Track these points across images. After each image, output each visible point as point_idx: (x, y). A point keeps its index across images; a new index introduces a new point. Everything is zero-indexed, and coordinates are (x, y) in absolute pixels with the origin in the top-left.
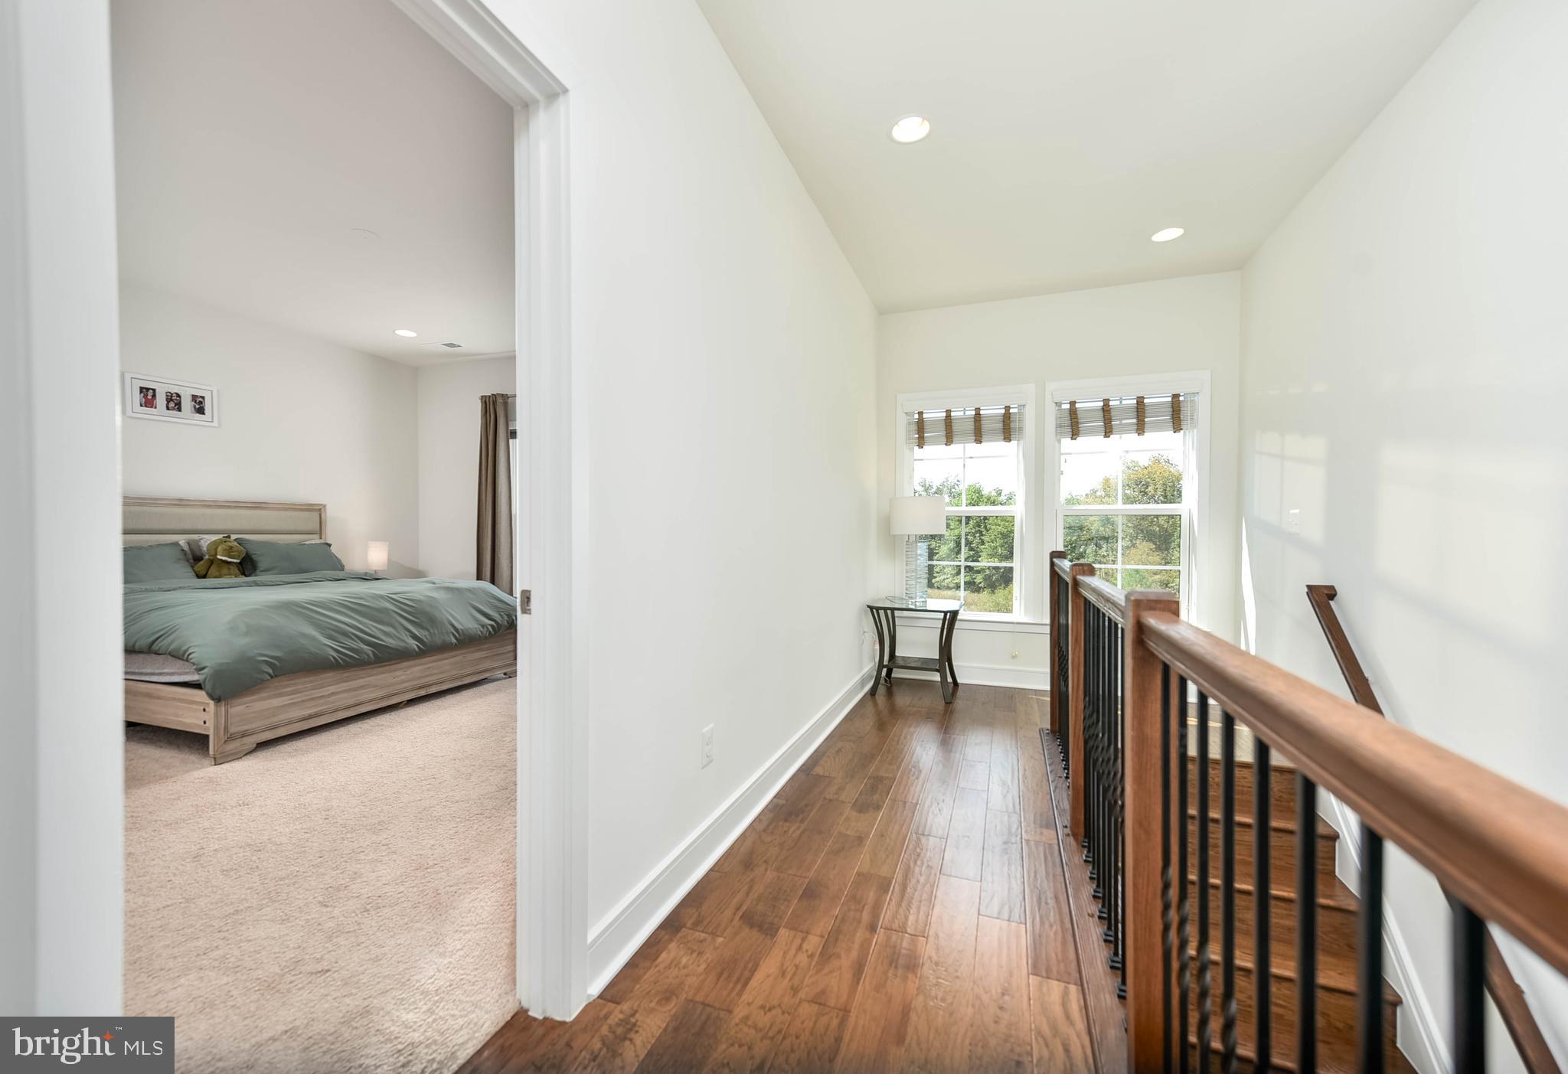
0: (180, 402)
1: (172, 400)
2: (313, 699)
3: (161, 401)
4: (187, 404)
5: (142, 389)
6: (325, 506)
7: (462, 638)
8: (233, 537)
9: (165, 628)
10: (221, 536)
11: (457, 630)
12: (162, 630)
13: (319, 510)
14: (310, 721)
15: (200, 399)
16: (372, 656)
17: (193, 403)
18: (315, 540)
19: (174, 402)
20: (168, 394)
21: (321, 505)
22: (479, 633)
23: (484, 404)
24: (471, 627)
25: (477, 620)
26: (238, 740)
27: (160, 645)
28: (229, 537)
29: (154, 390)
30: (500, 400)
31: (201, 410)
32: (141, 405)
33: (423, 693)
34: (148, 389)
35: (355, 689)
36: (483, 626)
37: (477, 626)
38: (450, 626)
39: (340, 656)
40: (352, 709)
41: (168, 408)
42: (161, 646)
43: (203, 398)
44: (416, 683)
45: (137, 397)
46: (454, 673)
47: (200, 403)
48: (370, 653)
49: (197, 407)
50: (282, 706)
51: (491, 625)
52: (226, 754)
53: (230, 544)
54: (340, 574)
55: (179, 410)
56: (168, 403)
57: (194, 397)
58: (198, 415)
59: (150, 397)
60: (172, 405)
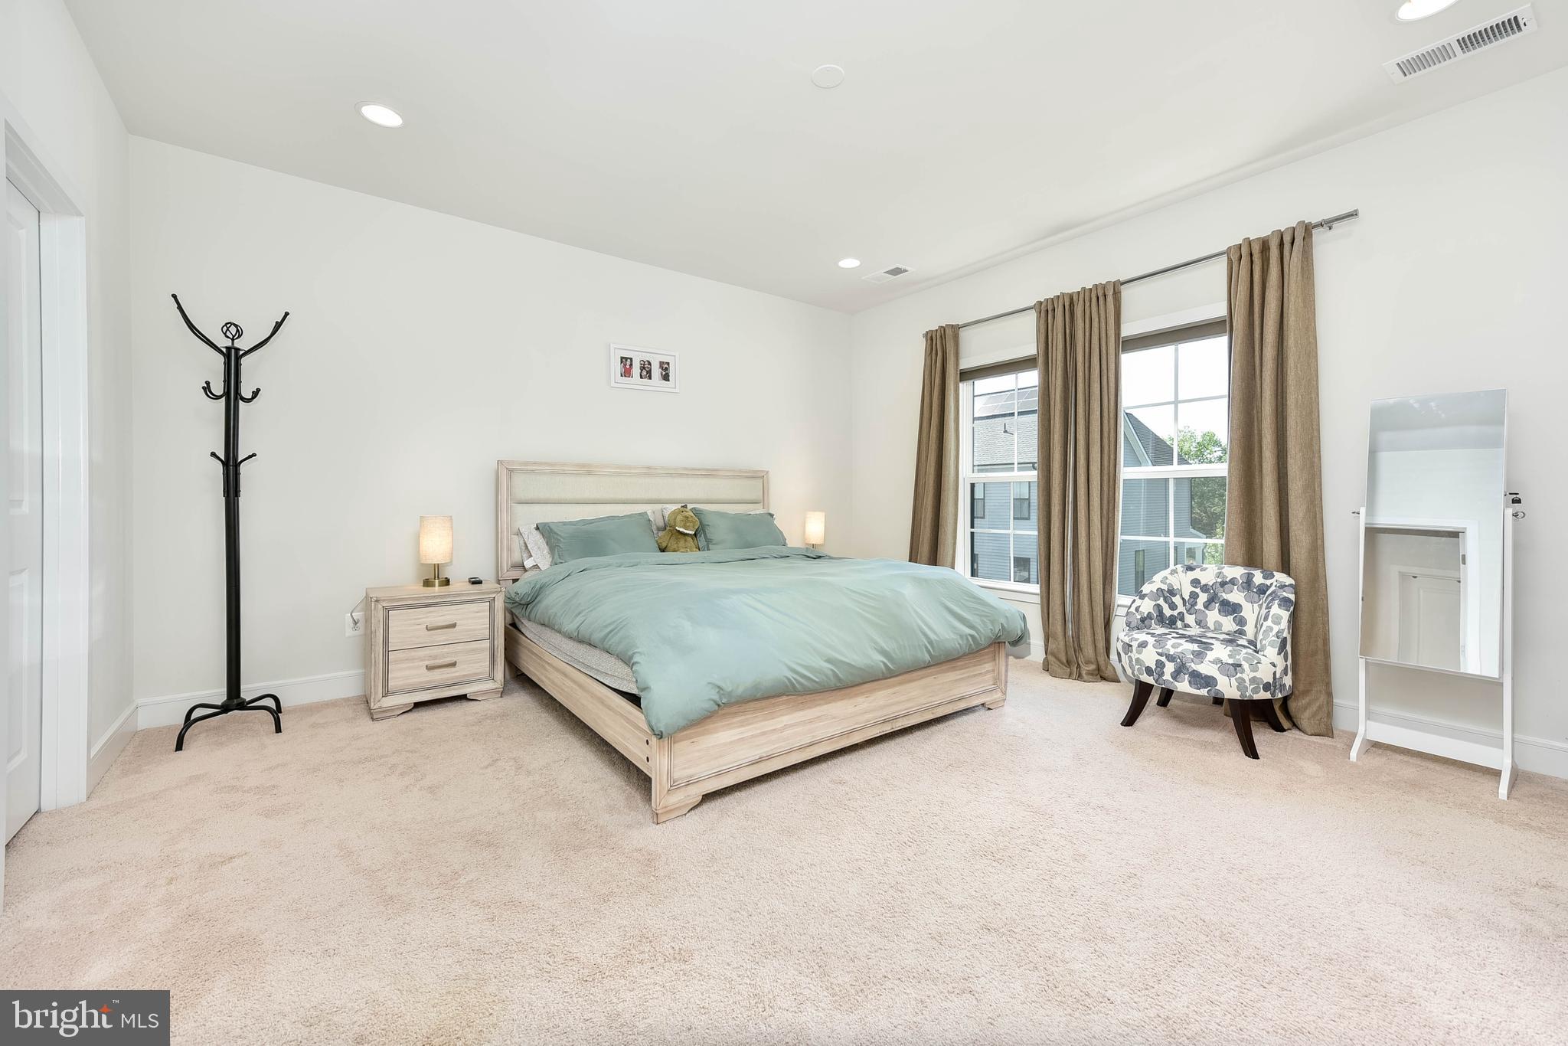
0: (651, 370)
1: (644, 368)
2: (764, 734)
3: (636, 370)
4: (656, 371)
5: (622, 358)
6: (767, 472)
7: (937, 654)
8: (690, 506)
9: (614, 622)
10: (679, 506)
11: (931, 642)
12: (610, 624)
13: (760, 477)
14: (762, 765)
15: (666, 366)
16: (832, 678)
17: (661, 370)
18: (758, 510)
19: (646, 371)
20: (642, 362)
21: (762, 471)
22: (958, 646)
23: (929, 342)
24: (947, 637)
25: (954, 628)
26: (682, 790)
27: (610, 643)
28: (685, 506)
29: (631, 359)
30: (949, 332)
31: (666, 377)
32: (622, 376)
33: (888, 729)
34: (626, 359)
35: (811, 721)
36: (961, 636)
37: (953, 636)
38: (920, 634)
39: (795, 676)
40: (808, 749)
41: (641, 377)
42: (611, 645)
43: (668, 364)
44: (880, 713)
45: (618, 367)
46: (923, 700)
47: (666, 369)
48: (830, 673)
49: (664, 373)
50: (731, 742)
51: (972, 636)
52: (668, 809)
53: (686, 514)
54: (784, 551)
55: (650, 378)
56: (642, 370)
57: (662, 363)
58: (664, 381)
59: (628, 367)
60: (644, 373)
